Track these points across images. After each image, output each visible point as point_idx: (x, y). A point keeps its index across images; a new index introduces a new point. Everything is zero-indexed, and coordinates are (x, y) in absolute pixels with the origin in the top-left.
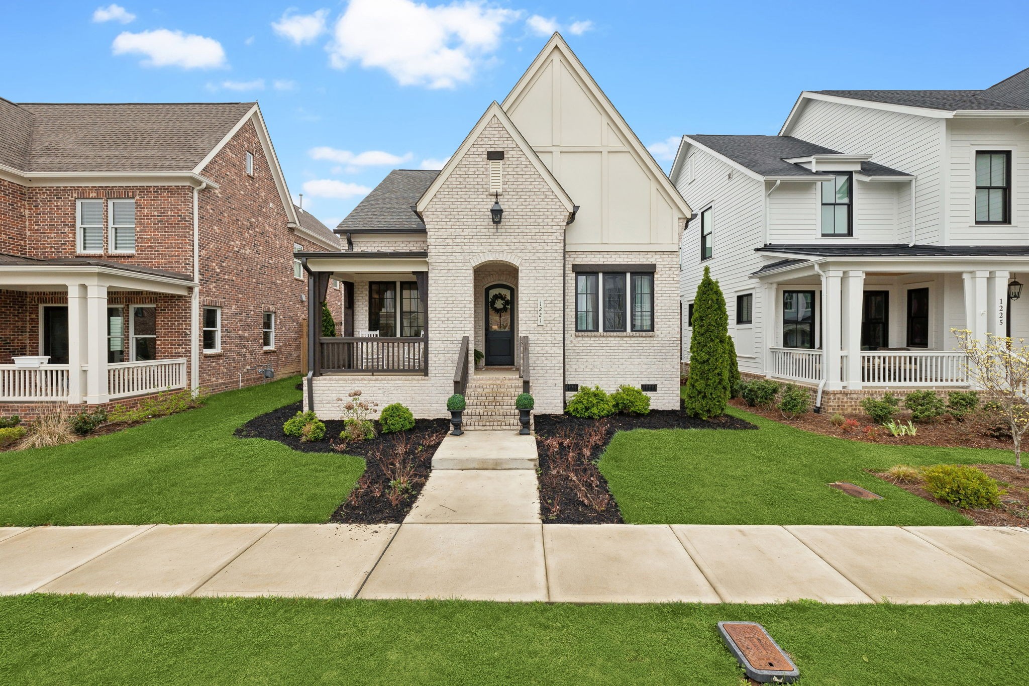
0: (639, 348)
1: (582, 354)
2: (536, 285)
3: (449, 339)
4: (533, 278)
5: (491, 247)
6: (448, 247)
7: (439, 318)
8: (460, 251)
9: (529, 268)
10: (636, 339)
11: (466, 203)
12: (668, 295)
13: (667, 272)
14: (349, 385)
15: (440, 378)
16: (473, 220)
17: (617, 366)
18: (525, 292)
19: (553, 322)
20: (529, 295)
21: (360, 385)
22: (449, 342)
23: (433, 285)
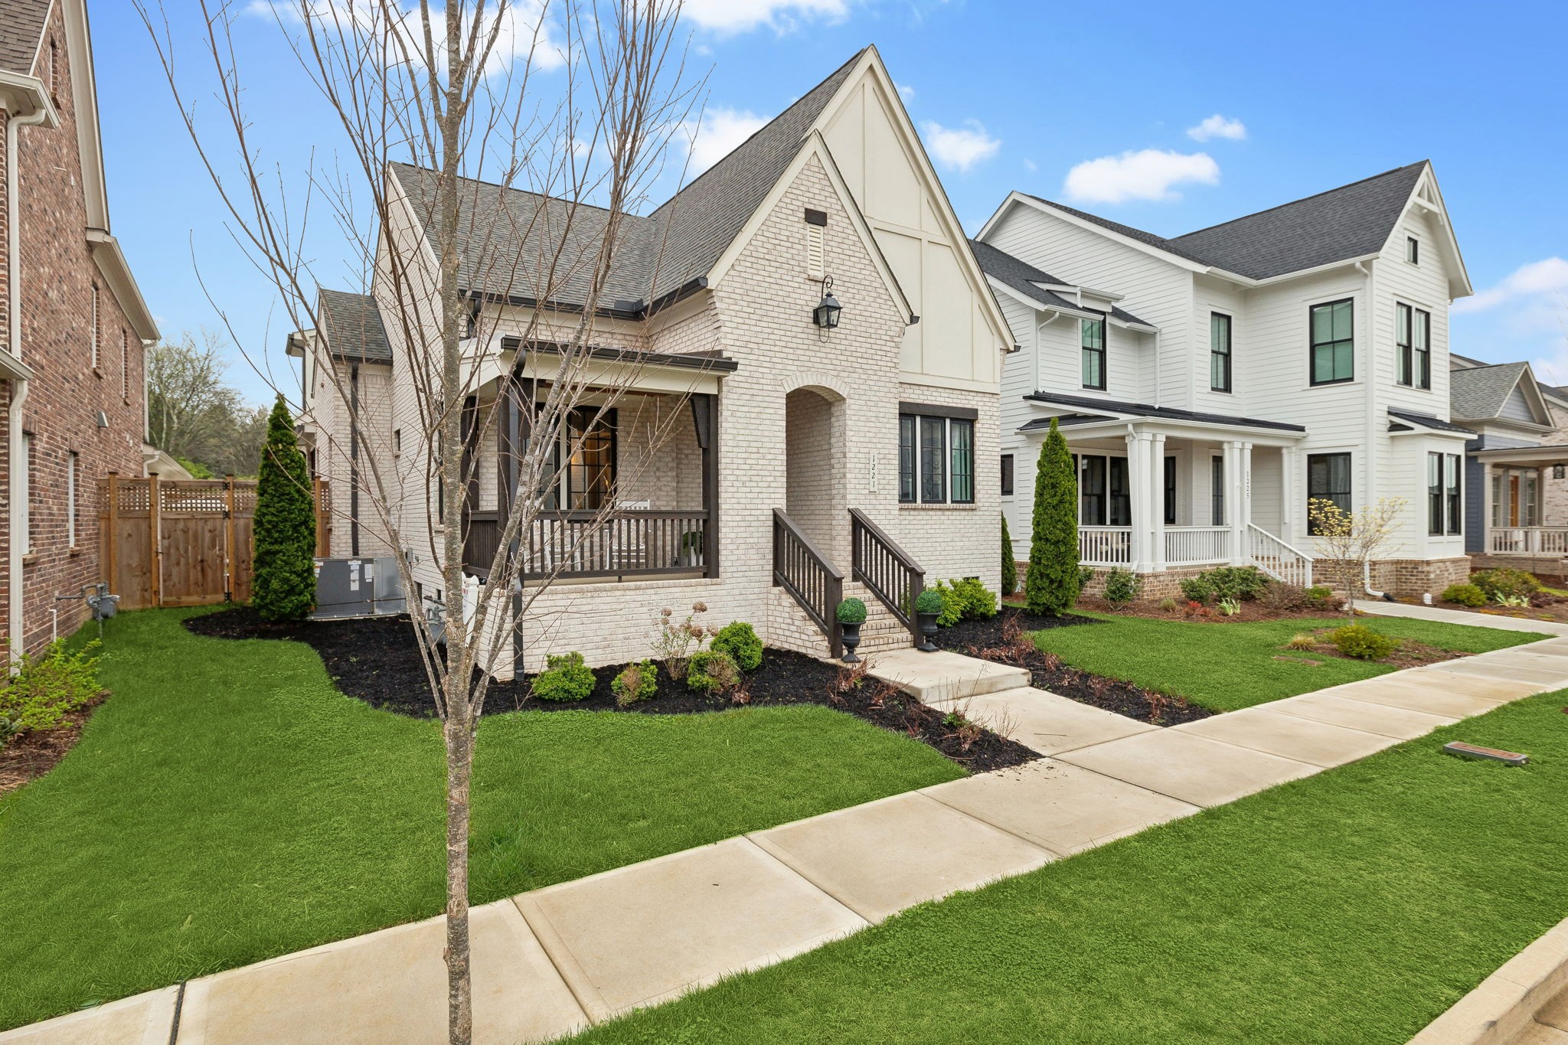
2: (866, 429)
3: (753, 512)
4: (863, 419)
5: (810, 364)
6: (751, 357)
7: (737, 476)
8: (768, 365)
9: (859, 402)
11: (777, 287)
15: (739, 580)
16: (787, 316)
18: (854, 439)
19: (887, 487)
20: (859, 445)
22: (752, 518)
23: (730, 419)
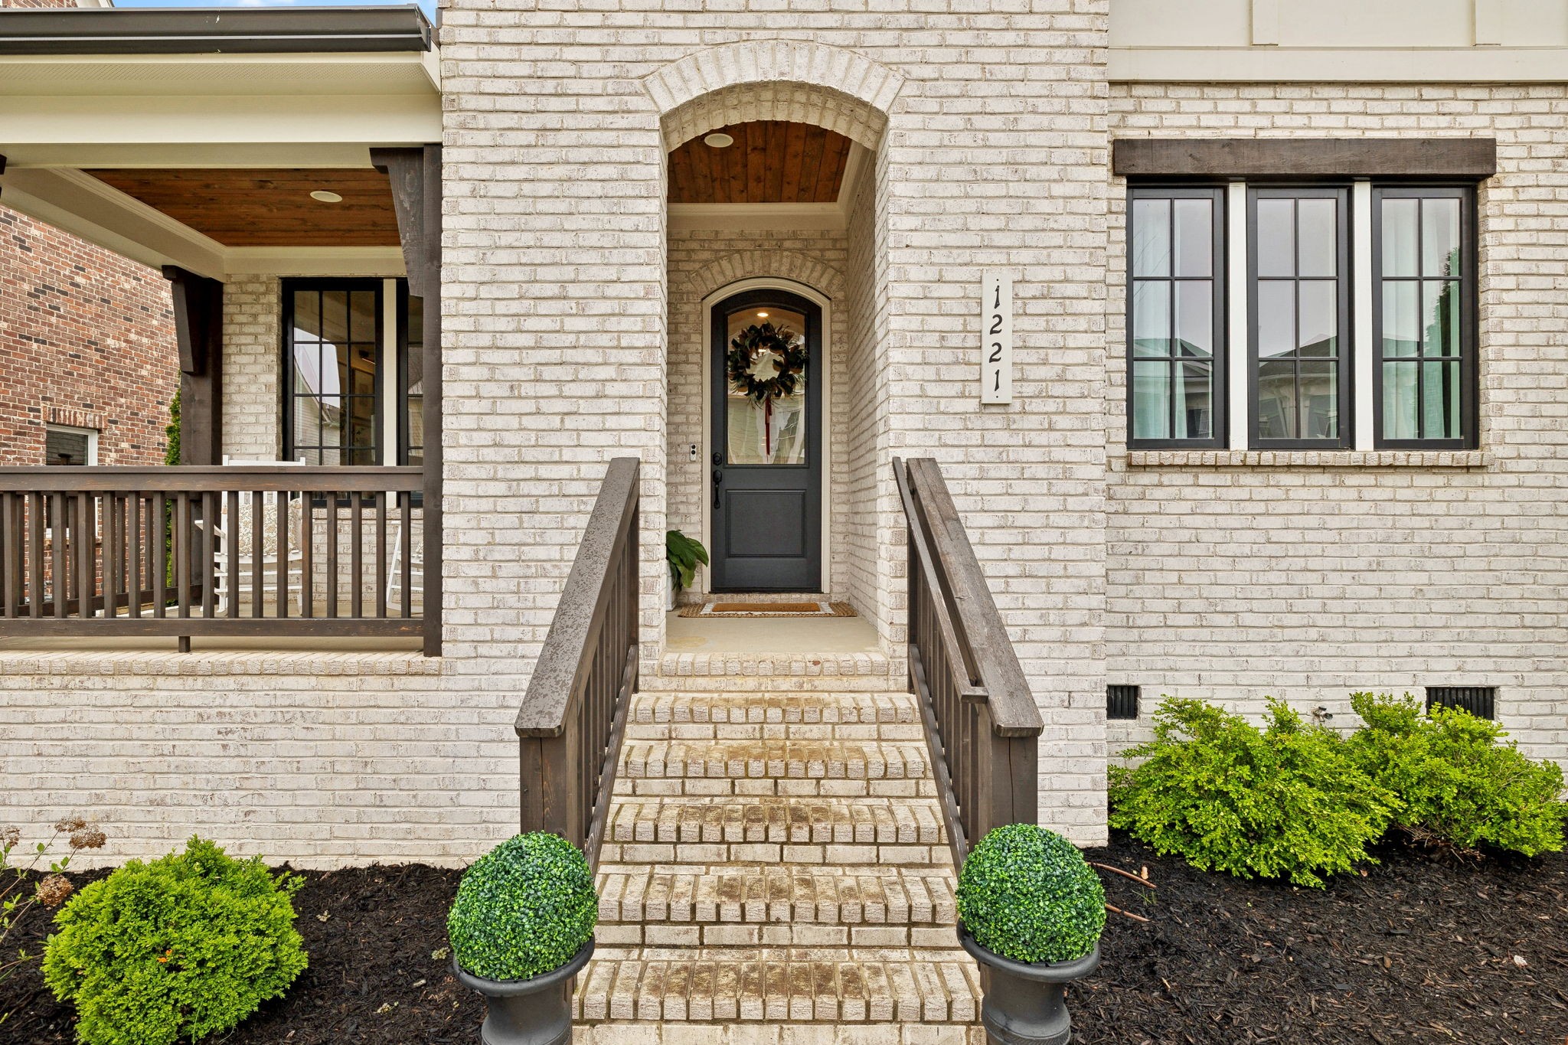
0: (1416, 522)
1: (1156, 549)
2: (970, 205)
3: (544, 471)
4: (959, 173)
5: (748, 22)
7: (492, 367)
8: (595, 36)
9: (939, 122)
10: (1400, 479)
12: (1548, 282)
13: (1543, 179)
14: (56, 697)
15: (499, 666)
17: (1316, 605)
18: (917, 239)
19: (1057, 389)
20: (939, 257)
21: (108, 697)
22: (541, 488)
23: (468, 205)
